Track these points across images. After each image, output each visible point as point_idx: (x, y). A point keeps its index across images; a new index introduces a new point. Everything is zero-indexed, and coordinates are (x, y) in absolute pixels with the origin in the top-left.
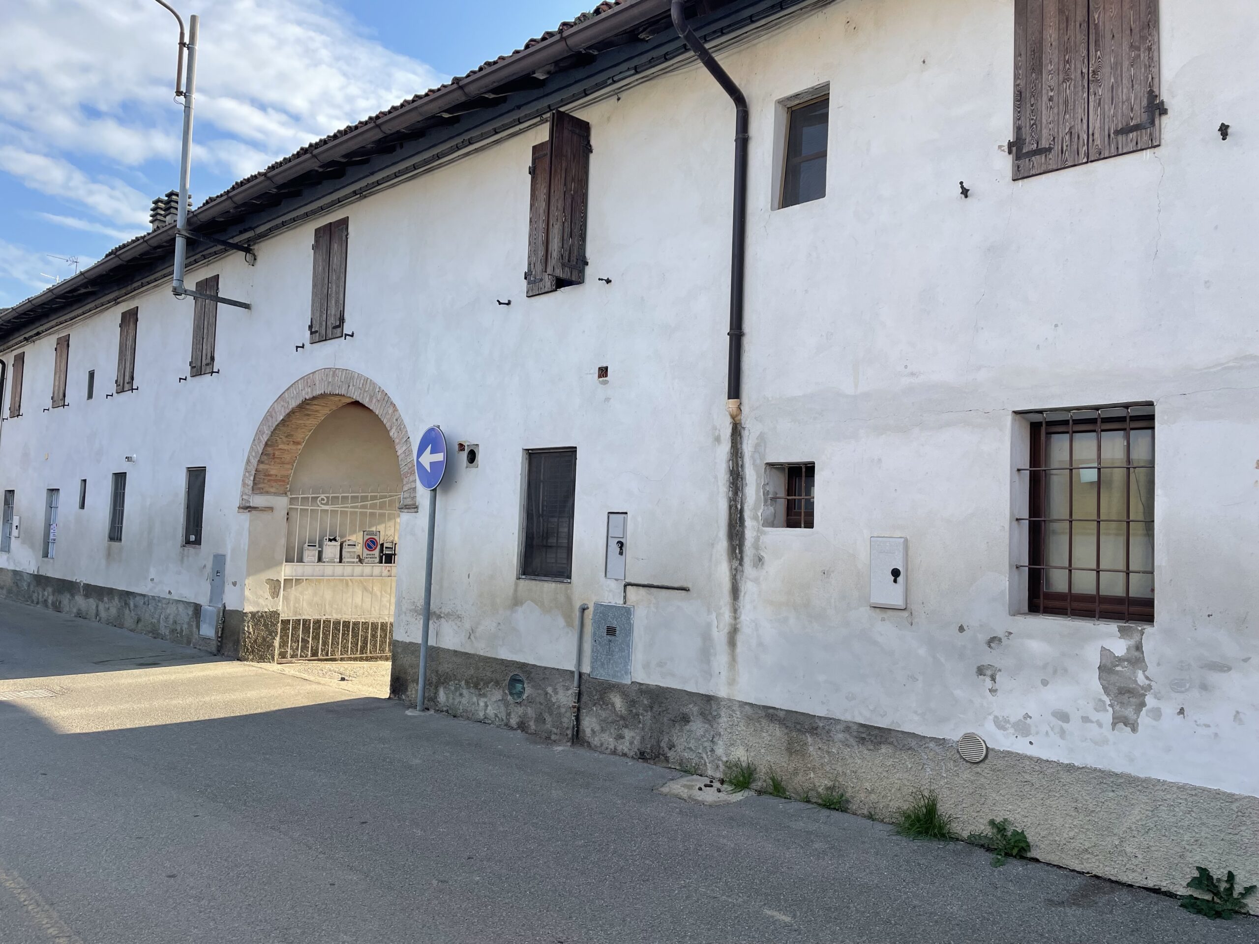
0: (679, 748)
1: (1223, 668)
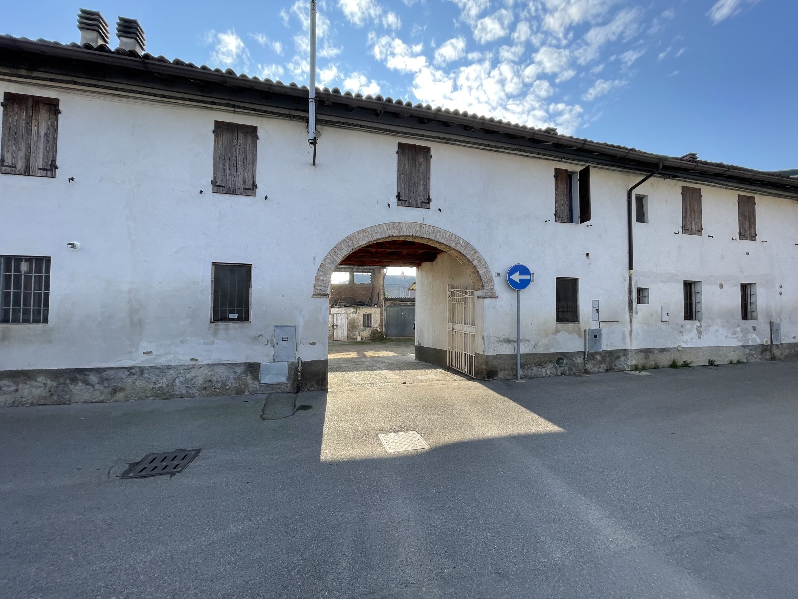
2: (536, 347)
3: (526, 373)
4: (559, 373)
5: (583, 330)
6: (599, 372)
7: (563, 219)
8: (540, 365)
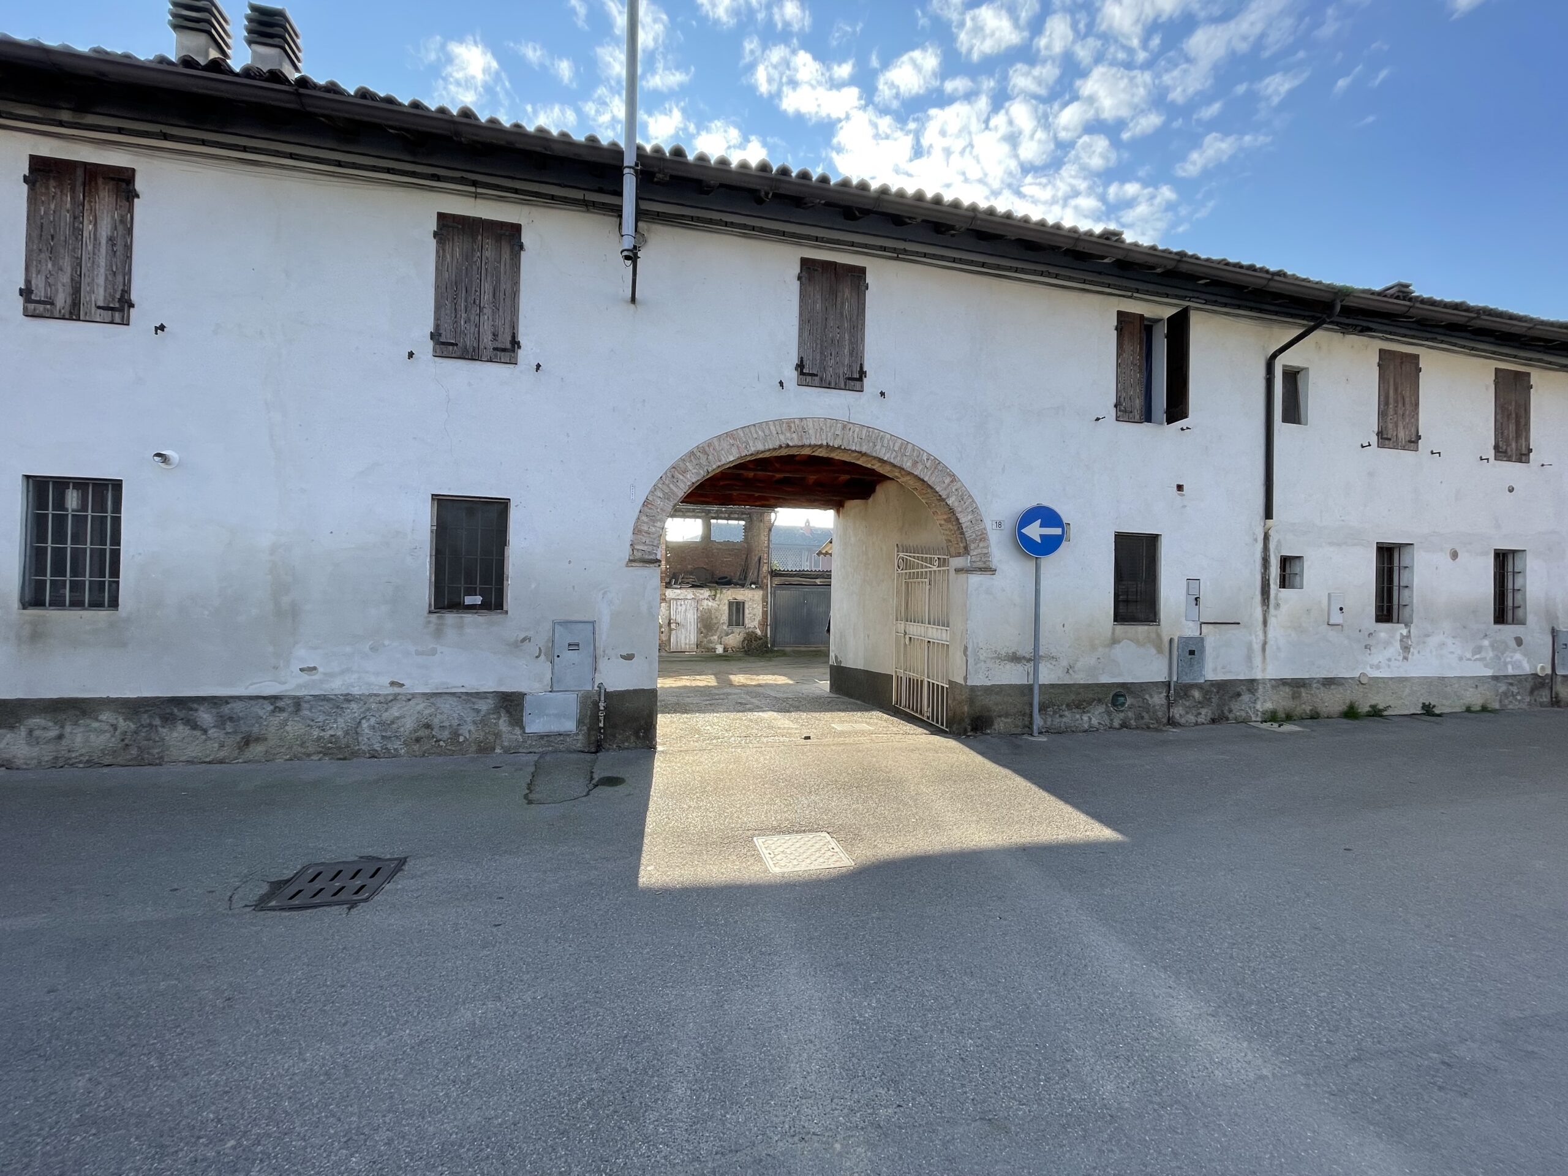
2: (1071, 671)
3: (1049, 723)
4: (1116, 724)
5: (1166, 640)
6: (1196, 724)
7: (1131, 415)
8: (1077, 707)
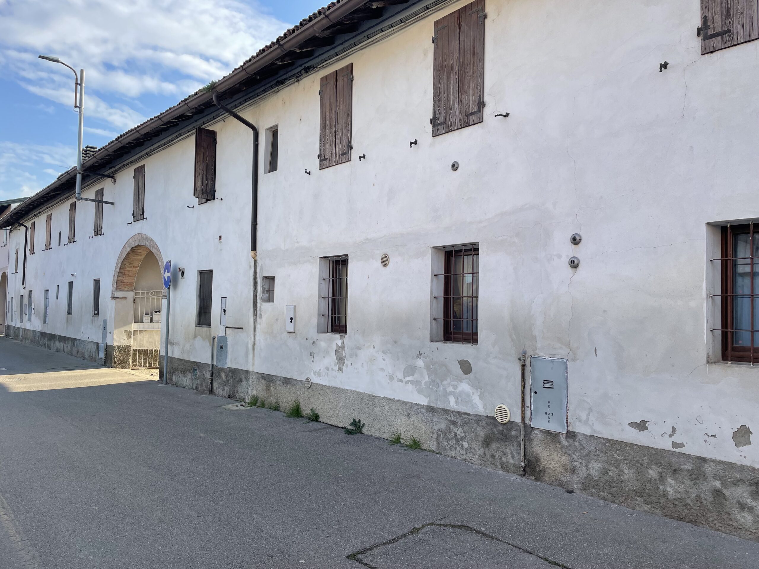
0: (239, 392)
1: (359, 348)
2: (183, 352)
4: (194, 387)
5: (212, 337)
6: (222, 396)
8: (183, 373)
